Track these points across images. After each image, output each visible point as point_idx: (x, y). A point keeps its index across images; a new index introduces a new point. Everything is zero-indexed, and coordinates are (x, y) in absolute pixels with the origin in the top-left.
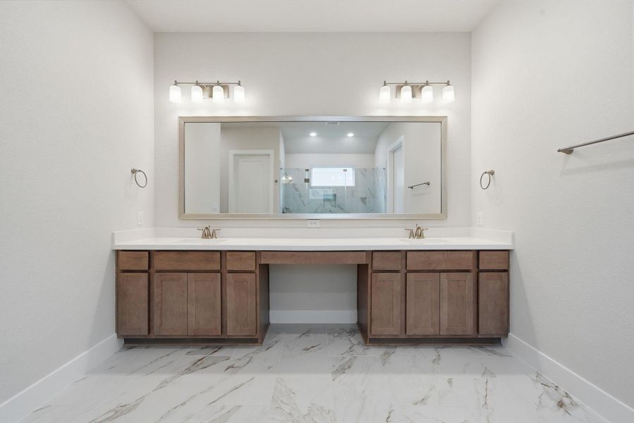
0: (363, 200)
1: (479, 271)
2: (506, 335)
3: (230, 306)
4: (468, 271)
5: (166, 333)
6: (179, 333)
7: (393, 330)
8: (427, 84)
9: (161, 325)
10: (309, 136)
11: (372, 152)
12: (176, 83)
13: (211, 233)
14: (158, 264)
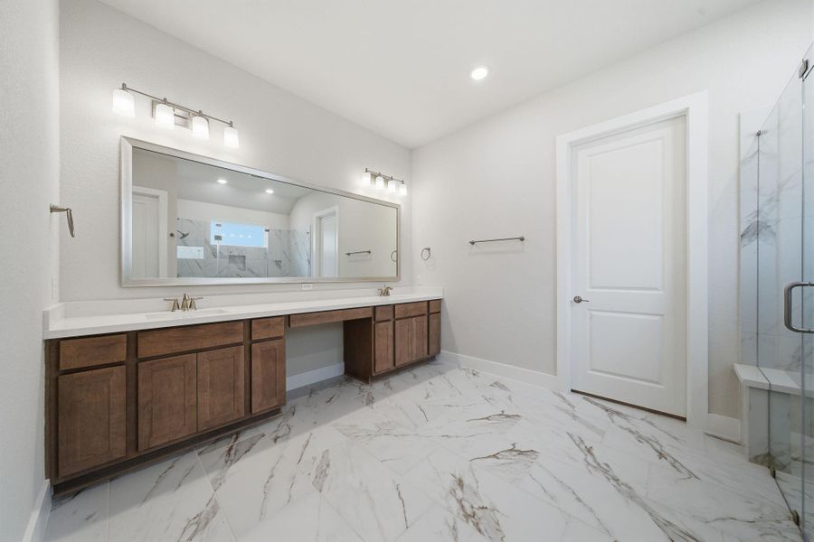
0: (278, 263)
1: (429, 314)
2: (439, 352)
3: (257, 379)
4: (423, 315)
5: (158, 442)
6: (184, 433)
7: (389, 366)
8: (392, 179)
9: (151, 433)
10: (215, 181)
11: (288, 213)
12: (124, 87)
13: (189, 303)
14: (145, 349)
